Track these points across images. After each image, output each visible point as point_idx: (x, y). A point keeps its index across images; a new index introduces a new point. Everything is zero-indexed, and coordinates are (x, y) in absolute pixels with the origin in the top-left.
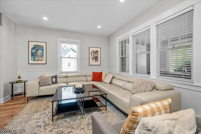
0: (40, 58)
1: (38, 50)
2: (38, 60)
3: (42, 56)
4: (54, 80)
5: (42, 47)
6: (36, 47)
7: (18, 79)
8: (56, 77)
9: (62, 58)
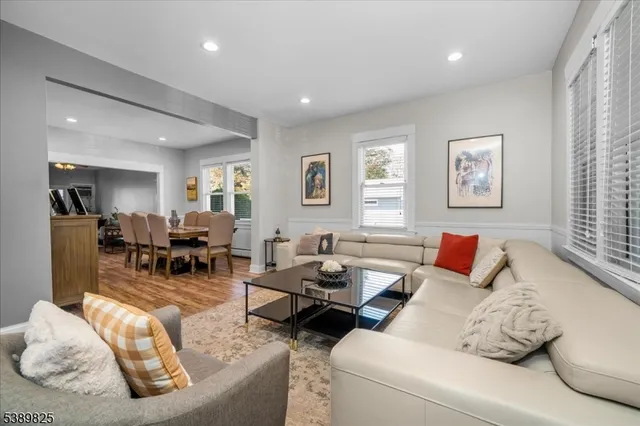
0: (319, 191)
1: (316, 174)
2: (316, 197)
3: (322, 187)
4: (325, 244)
5: (323, 164)
6: (313, 168)
7: (276, 236)
8: (329, 238)
9: (365, 189)
